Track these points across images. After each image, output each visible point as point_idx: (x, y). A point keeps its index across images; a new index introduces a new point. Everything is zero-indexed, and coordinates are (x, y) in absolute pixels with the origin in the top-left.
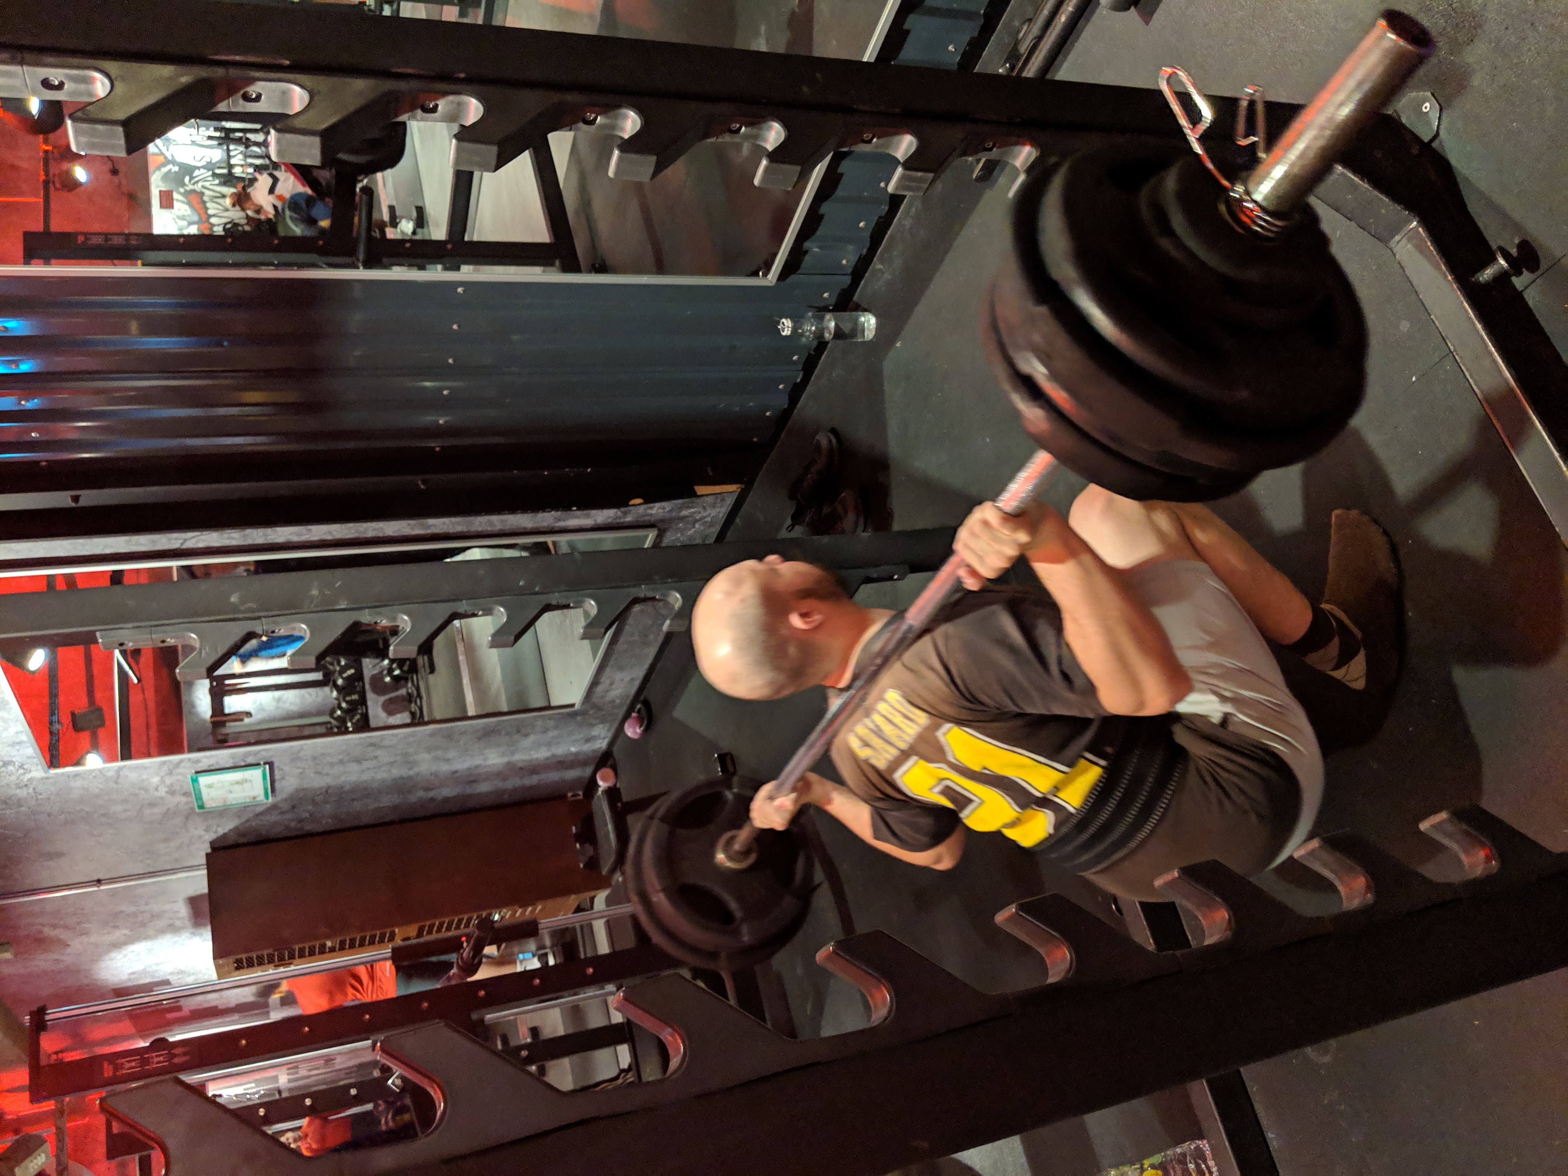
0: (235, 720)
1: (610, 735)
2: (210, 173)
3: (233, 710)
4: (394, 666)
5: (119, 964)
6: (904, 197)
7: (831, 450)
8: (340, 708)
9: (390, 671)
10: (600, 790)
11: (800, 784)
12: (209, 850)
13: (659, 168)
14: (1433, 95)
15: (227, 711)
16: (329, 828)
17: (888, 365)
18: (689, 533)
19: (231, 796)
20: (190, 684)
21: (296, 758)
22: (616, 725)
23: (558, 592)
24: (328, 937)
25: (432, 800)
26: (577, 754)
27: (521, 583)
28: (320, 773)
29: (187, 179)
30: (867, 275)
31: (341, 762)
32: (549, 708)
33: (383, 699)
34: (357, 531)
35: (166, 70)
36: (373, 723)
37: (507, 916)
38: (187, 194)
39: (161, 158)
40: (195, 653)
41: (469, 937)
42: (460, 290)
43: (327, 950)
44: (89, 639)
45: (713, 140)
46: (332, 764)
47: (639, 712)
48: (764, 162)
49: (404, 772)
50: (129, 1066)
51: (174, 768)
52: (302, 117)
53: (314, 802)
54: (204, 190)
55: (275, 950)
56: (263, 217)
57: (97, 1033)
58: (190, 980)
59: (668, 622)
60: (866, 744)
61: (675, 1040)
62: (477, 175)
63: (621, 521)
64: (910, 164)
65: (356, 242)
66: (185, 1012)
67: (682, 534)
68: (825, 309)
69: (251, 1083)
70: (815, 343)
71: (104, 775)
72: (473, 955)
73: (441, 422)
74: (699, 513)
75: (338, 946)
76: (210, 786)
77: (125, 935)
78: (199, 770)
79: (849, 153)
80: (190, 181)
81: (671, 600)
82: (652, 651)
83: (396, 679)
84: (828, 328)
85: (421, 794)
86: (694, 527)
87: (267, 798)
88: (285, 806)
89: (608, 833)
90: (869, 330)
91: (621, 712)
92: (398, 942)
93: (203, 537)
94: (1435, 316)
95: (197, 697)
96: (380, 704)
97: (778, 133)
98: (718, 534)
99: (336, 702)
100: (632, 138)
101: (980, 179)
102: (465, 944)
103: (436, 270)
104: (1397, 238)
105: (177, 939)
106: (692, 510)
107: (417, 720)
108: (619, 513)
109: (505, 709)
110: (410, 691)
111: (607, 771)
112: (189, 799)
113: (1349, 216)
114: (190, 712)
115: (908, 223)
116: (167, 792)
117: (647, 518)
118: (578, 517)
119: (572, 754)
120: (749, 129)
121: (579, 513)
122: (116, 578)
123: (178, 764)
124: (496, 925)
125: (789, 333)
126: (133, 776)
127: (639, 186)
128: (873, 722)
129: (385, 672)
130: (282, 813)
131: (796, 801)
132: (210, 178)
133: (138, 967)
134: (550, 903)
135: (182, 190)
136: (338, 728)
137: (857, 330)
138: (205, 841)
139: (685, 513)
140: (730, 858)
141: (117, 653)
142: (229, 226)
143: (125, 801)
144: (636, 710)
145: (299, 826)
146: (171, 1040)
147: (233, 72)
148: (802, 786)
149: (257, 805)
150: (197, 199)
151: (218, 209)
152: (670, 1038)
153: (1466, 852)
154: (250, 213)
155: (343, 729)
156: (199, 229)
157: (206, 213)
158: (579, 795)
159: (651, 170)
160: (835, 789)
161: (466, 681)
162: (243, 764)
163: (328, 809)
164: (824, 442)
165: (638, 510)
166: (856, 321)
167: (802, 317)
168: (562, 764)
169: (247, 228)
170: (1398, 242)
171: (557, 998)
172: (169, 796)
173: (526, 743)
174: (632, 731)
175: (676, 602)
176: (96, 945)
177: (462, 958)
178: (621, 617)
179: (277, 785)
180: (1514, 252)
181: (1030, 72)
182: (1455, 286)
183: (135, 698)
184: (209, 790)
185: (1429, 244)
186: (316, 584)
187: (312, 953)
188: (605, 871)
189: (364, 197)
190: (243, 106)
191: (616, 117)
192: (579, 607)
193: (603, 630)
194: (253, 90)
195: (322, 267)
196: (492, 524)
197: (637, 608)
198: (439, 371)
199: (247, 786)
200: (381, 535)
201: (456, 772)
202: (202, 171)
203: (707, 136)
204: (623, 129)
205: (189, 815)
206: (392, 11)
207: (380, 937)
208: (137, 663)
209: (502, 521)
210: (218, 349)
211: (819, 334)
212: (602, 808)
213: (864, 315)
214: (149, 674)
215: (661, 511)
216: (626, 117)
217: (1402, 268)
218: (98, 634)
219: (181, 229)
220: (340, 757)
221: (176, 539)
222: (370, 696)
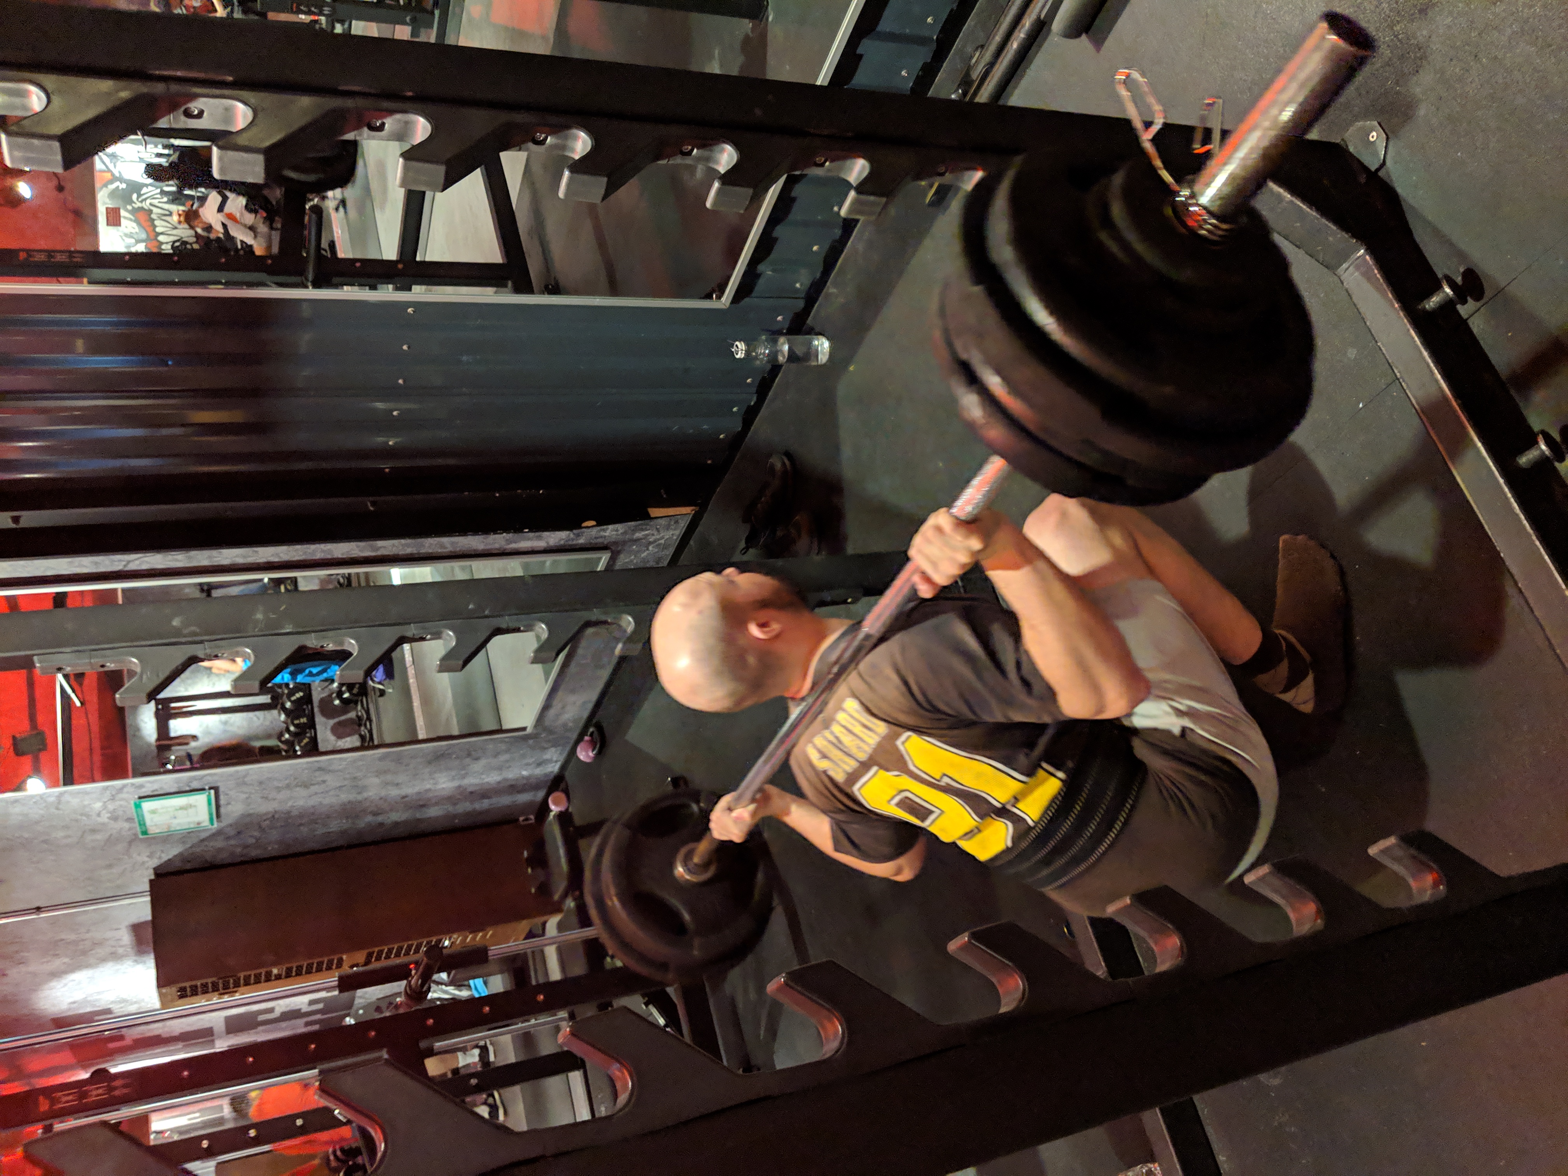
0: (180, 744)
1: (562, 758)
2: (159, 191)
3: (179, 733)
4: (344, 689)
5: (59, 994)
6: (857, 221)
7: (785, 472)
8: (288, 730)
9: (340, 694)
10: (552, 814)
11: (758, 796)
12: (153, 877)
13: (610, 190)
14: (1380, 124)
15: (172, 734)
16: (274, 854)
17: (843, 389)
18: (643, 555)
19: (176, 822)
20: (135, 708)
21: (242, 782)
22: (568, 748)
23: (510, 615)
24: (275, 964)
25: (381, 824)
26: (528, 778)
27: (471, 606)
28: (266, 798)
29: (135, 196)
30: (820, 298)
31: (288, 786)
32: (500, 731)
33: (332, 722)
34: (305, 553)
35: (105, 85)
36: (322, 747)
37: (458, 942)
38: (135, 211)
39: (108, 175)
40: (136, 678)
41: (417, 963)
42: (410, 310)
43: (273, 978)
44: (27, 664)
45: (664, 162)
46: (279, 789)
47: (592, 735)
48: (716, 185)
49: (352, 796)
50: (67, 1100)
51: (117, 794)
52: (244, 135)
53: (261, 829)
54: (152, 208)
55: (219, 979)
56: (213, 236)
57: (34, 1064)
58: (133, 1009)
59: (620, 646)
60: (824, 756)
61: (623, 1073)
62: (429, 195)
63: (574, 542)
64: (861, 188)
65: (305, 260)
66: (128, 1042)
67: (635, 556)
68: (780, 333)
69: (194, 1113)
70: (769, 367)
71: (45, 801)
72: (421, 983)
73: (391, 443)
74: (653, 535)
75: (284, 973)
76: (154, 812)
77: (64, 963)
78: (142, 795)
79: (802, 176)
80: (137, 199)
81: (623, 624)
82: (605, 674)
83: (345, 702)
84: (782, 351)
85: (369, 818)
86: (648, 549)
87: (212, 824)
88: (232, 832)
89: (559, 858)
90: (823, 354)
91: (574, 736)
92: (346, 969)
93: (146, 559)
94: (1382, 344)
95: (142, 720)
96: (329, 727)
97: (730, 155)
98: (673, 556)
99: (285, 725)
100: (584, 159)
101: (932, 204)
102: (413, 972)
103: (388, 289)
104: (1345, 266)
105: (118, 967)
106: (646, 532)
107: (367, 744)
108: (572, 536)
109: (456, 732)
110: (360, 714)
111: (559, 795)
112: (132, 825)
113: (1298, 243)
114: (134, 735)
115: (861, 247)
116: (109, 818)
117: (600, 540)
118: (529, 539)
119: (523, 777)
120: (700, 151)
121: (531, 535)
122: (60, 600)
123: (121, 789)
124: (445, 951)
125: (743, 356)
126: (75, 802)
127: (592, 207)
128: (832, 733)
129: (334, 695)
130: (228, 838)
131: (754, 814)
132: (159, 196)
133: (78, 996)
134: (501, 929)
135: (129, 207)
136: (286, 751)
137: (811, 353)
138: (147, 869)
139: (638, 535)
140: (689, 871)
141: (60, 677)
142: (177, 244)
143: (66, 827)
144: (589, 734)
145: (245, 851)
146: (113, 1070)
147: (174, 88)
148: (761, 798)
149: (199, 831)
150: (145, 217)
151: (167, 227)
152: (617, 1073)
153: (1414, 876)
154: (199, 230)
155: (291, 753)
156: (146, 247)
157: (154, 230)
158: (531, 819)
159: (602, 191)
160: (794, 801)
161: (416, 703)
162: (188, 789)
163: (274, 835)
164: (778, 466)
165: (590, 532)
166: (810, 343)
167: (755, 339)
168: (514, 788)
169: (196, 246)
170: (1347, 269)
171: (508, 1025)
172: (112, 822)
173: (477, 766)
174: (585, 754)
175: (628, 626)
176: (35, 974)
177: (410, 986)
178: (574, 639)
179: (223, 810)
180: (1459, 280)
181: (983, 97)
182: (1402, 314)
183: (78, 722)
184: (153, 816)
185: (1376, 271)
186: (261, 608)
187: (258, 981)
188: (556, 897)
189: (314, 216)
190: (185, 122)
191: (566, 138)
192: (531, 630)
193: (554, 654)
194: (195, 106)
195: (271, 286)
196: (442, 546)
197: (590, 631)
198: (390, 392)
199: (191, 811)
200: (329, 557)
201: (406, 797)
202: (150, 188)
203: (658, 157)
204: (573, 150)
205: (133, 840)
206: (344, 29)
207: (327, 964)
208: (81, 685)
209: (452, 543)
210: (161, 369)
211: (774, 356)
212: (554, 832)
213: (818, 340)
214: (93, 699)
215: (614, 533)
216: (576, 138)
217: (1349, 295)
218: (35, 658)
219: (128, 247)
220: (287, 782)
221: (120, 561)
222: (319, 719)
